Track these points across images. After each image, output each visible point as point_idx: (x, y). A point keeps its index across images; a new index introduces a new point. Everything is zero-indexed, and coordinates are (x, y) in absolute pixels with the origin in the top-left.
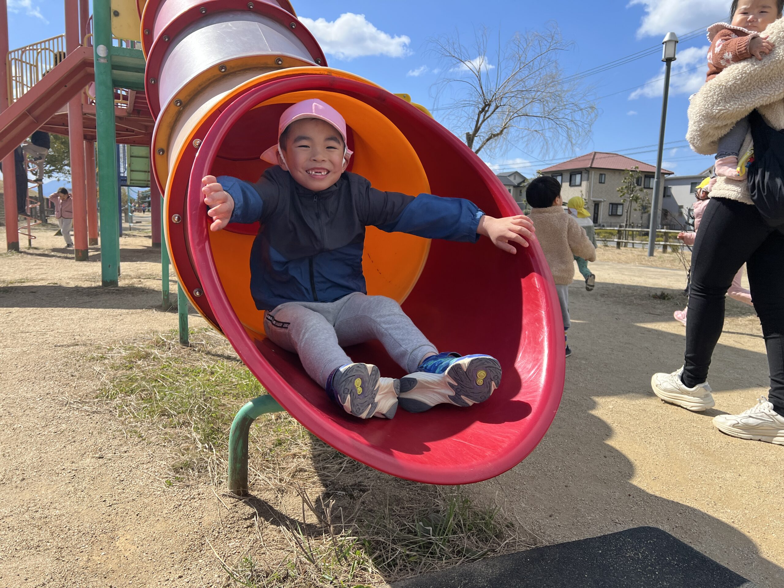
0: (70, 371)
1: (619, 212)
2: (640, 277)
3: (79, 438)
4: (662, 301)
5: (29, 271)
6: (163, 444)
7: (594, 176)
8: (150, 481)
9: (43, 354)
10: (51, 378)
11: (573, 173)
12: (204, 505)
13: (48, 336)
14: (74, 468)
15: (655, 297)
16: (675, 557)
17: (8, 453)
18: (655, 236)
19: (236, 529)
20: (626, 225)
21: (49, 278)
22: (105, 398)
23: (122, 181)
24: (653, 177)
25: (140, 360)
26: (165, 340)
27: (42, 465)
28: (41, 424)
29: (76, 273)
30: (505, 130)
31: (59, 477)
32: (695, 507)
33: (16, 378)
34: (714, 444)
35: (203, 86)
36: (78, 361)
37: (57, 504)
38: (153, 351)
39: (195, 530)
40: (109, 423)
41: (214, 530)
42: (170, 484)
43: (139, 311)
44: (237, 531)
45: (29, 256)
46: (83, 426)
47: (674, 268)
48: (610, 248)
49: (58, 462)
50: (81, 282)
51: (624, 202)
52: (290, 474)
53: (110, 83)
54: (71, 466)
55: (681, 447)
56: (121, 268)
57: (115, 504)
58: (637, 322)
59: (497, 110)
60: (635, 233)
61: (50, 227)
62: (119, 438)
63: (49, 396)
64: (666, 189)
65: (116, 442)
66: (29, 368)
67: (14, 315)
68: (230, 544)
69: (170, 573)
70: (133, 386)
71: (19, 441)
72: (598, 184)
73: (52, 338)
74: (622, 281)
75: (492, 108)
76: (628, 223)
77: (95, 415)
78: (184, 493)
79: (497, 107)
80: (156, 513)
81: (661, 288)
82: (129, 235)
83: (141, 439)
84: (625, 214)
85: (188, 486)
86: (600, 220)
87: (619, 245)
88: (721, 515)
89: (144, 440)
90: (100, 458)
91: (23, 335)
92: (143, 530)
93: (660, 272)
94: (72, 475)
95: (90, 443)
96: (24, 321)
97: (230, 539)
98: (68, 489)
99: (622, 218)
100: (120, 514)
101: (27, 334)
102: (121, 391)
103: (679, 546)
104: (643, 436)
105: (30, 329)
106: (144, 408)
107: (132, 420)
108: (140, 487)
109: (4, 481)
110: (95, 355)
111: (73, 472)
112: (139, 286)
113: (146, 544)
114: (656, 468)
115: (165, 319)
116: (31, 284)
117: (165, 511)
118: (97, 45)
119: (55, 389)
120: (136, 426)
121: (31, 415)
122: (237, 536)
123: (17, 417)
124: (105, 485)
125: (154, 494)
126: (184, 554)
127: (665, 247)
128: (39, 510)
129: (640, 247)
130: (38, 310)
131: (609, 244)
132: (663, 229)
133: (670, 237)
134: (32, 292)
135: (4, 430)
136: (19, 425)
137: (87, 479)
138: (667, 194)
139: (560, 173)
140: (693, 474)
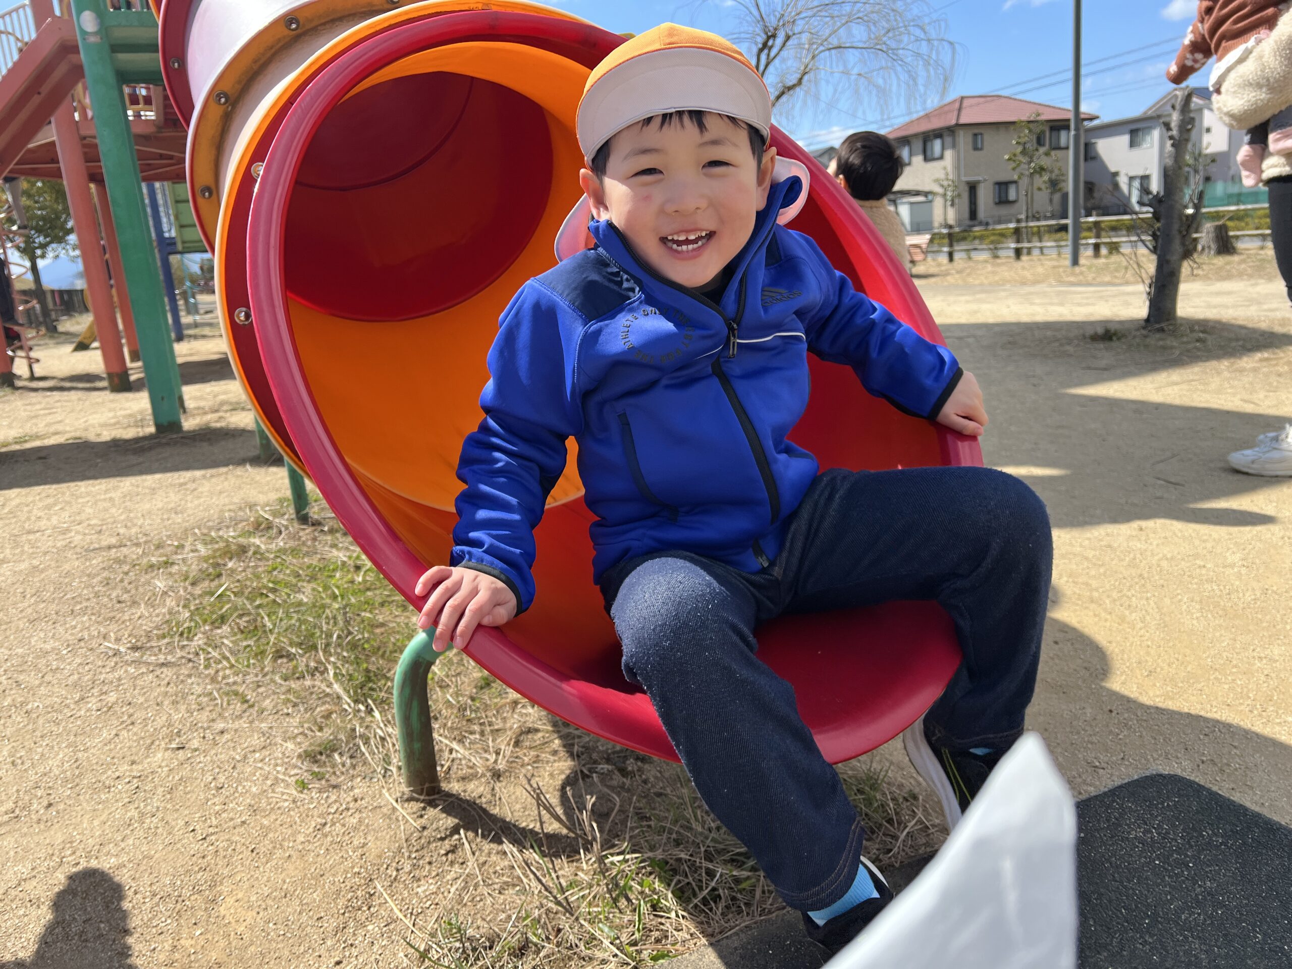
0: (114, 595)
1: (1012, 195)
2: (1061, 304)
3: (139, 715)
4: (1108, 344)
5: (34, 421)
6: (285, 711)
7: (964, 139)
8: (269, 782)
9: (67, 567)
10: (84, 611)
11: (927, 138)
12: (367, 821)
13: (73, 534)
14: (135, 774)
15: (1095, 338)
16: (1218, 828)
17: (21, 757)
18: (1078, 228)
19: (428, 860)
20: (1027, 217)
21: (68, 429)
22: (177, 638)
23: (168, 247)
24: (1067, 128)
25: (231, 559)
26: (271, 518)
27: (81, 774)
28: (72, 698)
29: (111, 414)
30: (806, 78)
31: (112, 794)
32: (1230, 720)
33: (24, 617)
34: (1241, 595)
35: (261, 62)
36: (126, 573)
37: (111, 845)
38: (252, 540)
39: (356, 870)
40: (190, 681)
41: (388, 866)
42: (303, 786)
43: (223, 470)
44: (430, 863)
45: (33, 394)
46: (145, 693)
47: (1117, 281)
48: (1003, 261)
49: (107, 765)
50: (120, 430)
51: (1019, 178)
52: (511, 739)
53: (111, 79)
54: (131, 771)
55: (1185, 607)
56: (186, 397)
57: (212, 834)
58: (1070, 386)
59: (788, 43)
60: (1042, 229)
61: (63, 337)
62: (208, 709)
63: (82, 644)
64: (1088, 146)
65: (204, 716)
66: (46, 595)
67: (14, 503)
68: (420, 890)
69: (320, 956)
70: (224, 610)
71: (38, 734)
72: (972, 152)
73: (80, 537)
74: (1033, 315)
75: (779, 41)
76: (1030, 214)
77: (165, 670)
78: (330, 801)
79: (788, 38)
80: (286, 844)
81: (1101, 322)
82: (195, 337)
83: (246, 706)
84: (1022, 198)
85: (334, 787)
86: (982, 214)
87: (1018, 253)
88: (1277, 728)
89: (252, 706)
90: (179, 749)
91: (31, 537)
92: (265, 878)
93: (1095, 292)
94: (133, 788)
95: (161, 721)
96: (30, 512)
97: (419, 880)
98: (129, 814)
99: (1017, 205)
100: (222, 853)
101: (38, 534)
102: (205, 621)
103: (1221, 807)
104: (1115, 595)
105: (43, 524)
106: (246, 647)
107: (228, 672)
108: (254, 796)
109: (17, 812)
110: (154, 560)
111: (135, 780)
112: (218, 425)
113: (271, 907)
114: (1148, 654)
115: (268, 479)
116: (37, 443)
117: (301, 838)
118: (79, 13)
119: (92, 629)
120: (235, 683)
121: (55, 682)
122: (429, 871)
123: (32, 689)
124: (192, 800)
125: (279, 808)
126: (341, 917)
127: (1097, 247)
128: (82, 860)
129: (1053, 253)
130: (51, 489)
131: (1001, 253)
132: (1090, 215)
133: (1103, 229)
134: (40, 458)
135: (10, 716)
136: (36, 704)
137: (160, 791)
138: (1089, 154)
139: (905, 141)
140: (1214, 656)
